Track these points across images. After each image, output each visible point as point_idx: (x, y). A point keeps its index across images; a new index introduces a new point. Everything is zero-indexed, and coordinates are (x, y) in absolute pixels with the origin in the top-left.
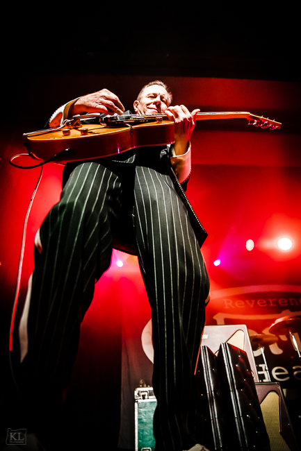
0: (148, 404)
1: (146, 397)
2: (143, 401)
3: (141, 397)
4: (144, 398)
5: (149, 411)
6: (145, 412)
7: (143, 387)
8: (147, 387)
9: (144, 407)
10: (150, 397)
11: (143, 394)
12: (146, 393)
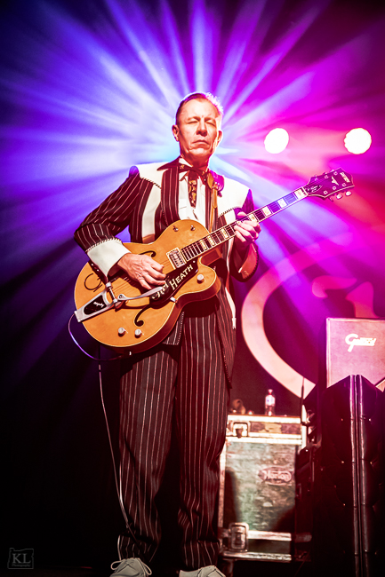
0: (247, 447)
1: (244, 433)
2: (236, 439)
3: (235, 434)
4: (239, 436)
5: (247, 460)
6: (241, 461)
7: (239, 413)
8: (246, 414)
9: (239, 452)
10: (251, 434)
11: (236, 426)
12: (245, 427)
